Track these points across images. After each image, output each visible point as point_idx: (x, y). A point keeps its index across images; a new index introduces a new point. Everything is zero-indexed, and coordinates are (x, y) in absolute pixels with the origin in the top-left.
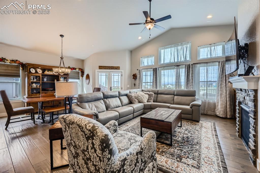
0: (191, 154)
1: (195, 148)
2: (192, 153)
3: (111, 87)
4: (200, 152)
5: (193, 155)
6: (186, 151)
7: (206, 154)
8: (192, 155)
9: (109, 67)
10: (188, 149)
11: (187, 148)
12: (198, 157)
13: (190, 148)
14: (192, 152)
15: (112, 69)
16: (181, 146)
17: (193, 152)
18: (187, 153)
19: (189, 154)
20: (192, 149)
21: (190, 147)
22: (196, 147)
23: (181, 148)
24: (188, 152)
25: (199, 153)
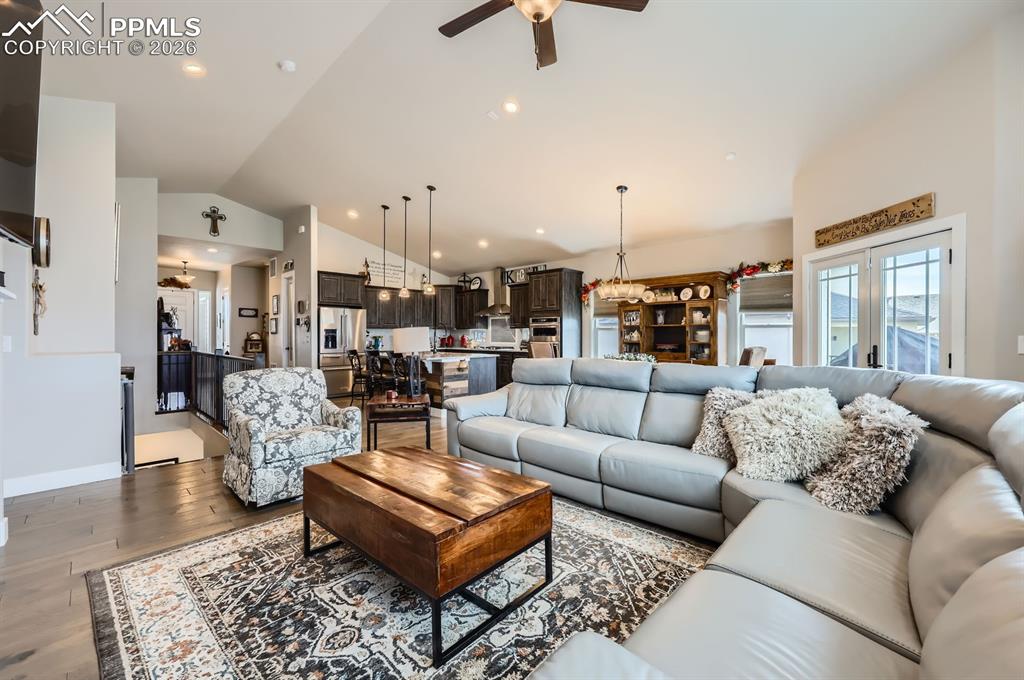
0: (228, 583)
1: (235, 608)
2: (227, 586)
3: (875, 347)
4: (204, 607)
5: (220, 582)
6: (251, 578)
7: (178, 617)
8: (223, 581)
9: (865, 219)
10: (249, 587)
11: (261, 587)
12: (202, 590)
13: (248, 595)
14: (232, 588)
15: (877, 228)
16: (284, 579)
17: (229, 592)
18: (243, 575)
19: (235, 578)
20: (242, 595)
21: (252, 595)
22: (231, 613)
23: (277, 573)
24: (244, 579)
25: (206, 604)
